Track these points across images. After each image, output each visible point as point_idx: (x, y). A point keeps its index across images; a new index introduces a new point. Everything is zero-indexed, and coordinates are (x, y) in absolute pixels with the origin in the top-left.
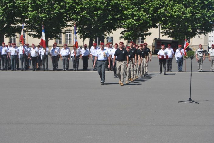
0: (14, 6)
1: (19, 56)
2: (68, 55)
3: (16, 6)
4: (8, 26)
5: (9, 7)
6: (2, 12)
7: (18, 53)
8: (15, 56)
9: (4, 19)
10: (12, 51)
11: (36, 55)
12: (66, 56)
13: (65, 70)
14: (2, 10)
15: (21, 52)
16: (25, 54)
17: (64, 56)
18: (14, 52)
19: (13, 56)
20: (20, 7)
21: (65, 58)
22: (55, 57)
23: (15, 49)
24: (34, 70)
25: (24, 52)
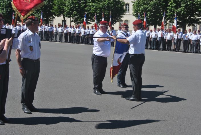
0: (193, 4)
1: (158, 38)
2: (197, 40)
3: (195, 4)
4: (190, 18)
5: (189, 4)
6: (184, 7)
7: (157, 36)
8: (155, 38)
9: (185, 13)
10: (153, 35)
11: (170, 38)
12: (195, 41)
13: (194, 53)
14: (184, 6)
15: (159, 36)
16: (163, 37)
17: (193, 41)
18: (154, 35)
19: (153, 38)
20: (197, 4)
21: (194, 42)
22: (186, 41)
23: (155, 33)
24: (169, 51)
25: (162, 36)
